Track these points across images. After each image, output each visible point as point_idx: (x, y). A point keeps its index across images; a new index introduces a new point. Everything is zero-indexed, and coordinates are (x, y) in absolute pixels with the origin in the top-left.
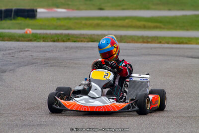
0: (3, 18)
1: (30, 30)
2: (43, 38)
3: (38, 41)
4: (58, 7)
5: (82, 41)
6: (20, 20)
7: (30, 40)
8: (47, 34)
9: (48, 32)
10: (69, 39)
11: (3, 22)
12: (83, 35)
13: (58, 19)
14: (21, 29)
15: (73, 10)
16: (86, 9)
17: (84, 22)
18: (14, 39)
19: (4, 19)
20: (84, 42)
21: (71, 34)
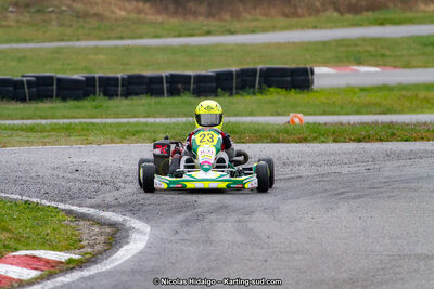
0: (234, 91)
1: (300, 115)
2: (334, 133)
3: (323, 142)
4: (360, 63)
5: (423, 139)
6: (275, 95)
7: (304, 140)
8: (341, 124)
9: (344, 119)
10: (393, 135)
11: (236, 99)
12: (425, 123)
13: (363, 89)
14: (278, 114)
15: (395, 67)
16: (426, 67)
17: (422, 95)
18: (266, 138)
19: (237, 93)
20: (429, 140)
21: (397, 123)
